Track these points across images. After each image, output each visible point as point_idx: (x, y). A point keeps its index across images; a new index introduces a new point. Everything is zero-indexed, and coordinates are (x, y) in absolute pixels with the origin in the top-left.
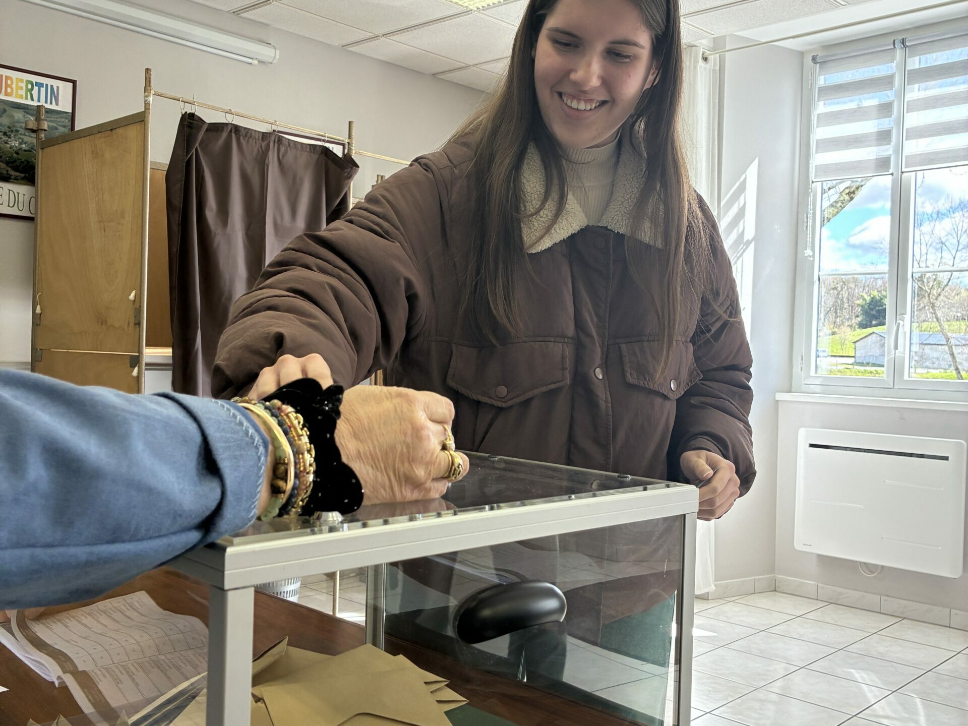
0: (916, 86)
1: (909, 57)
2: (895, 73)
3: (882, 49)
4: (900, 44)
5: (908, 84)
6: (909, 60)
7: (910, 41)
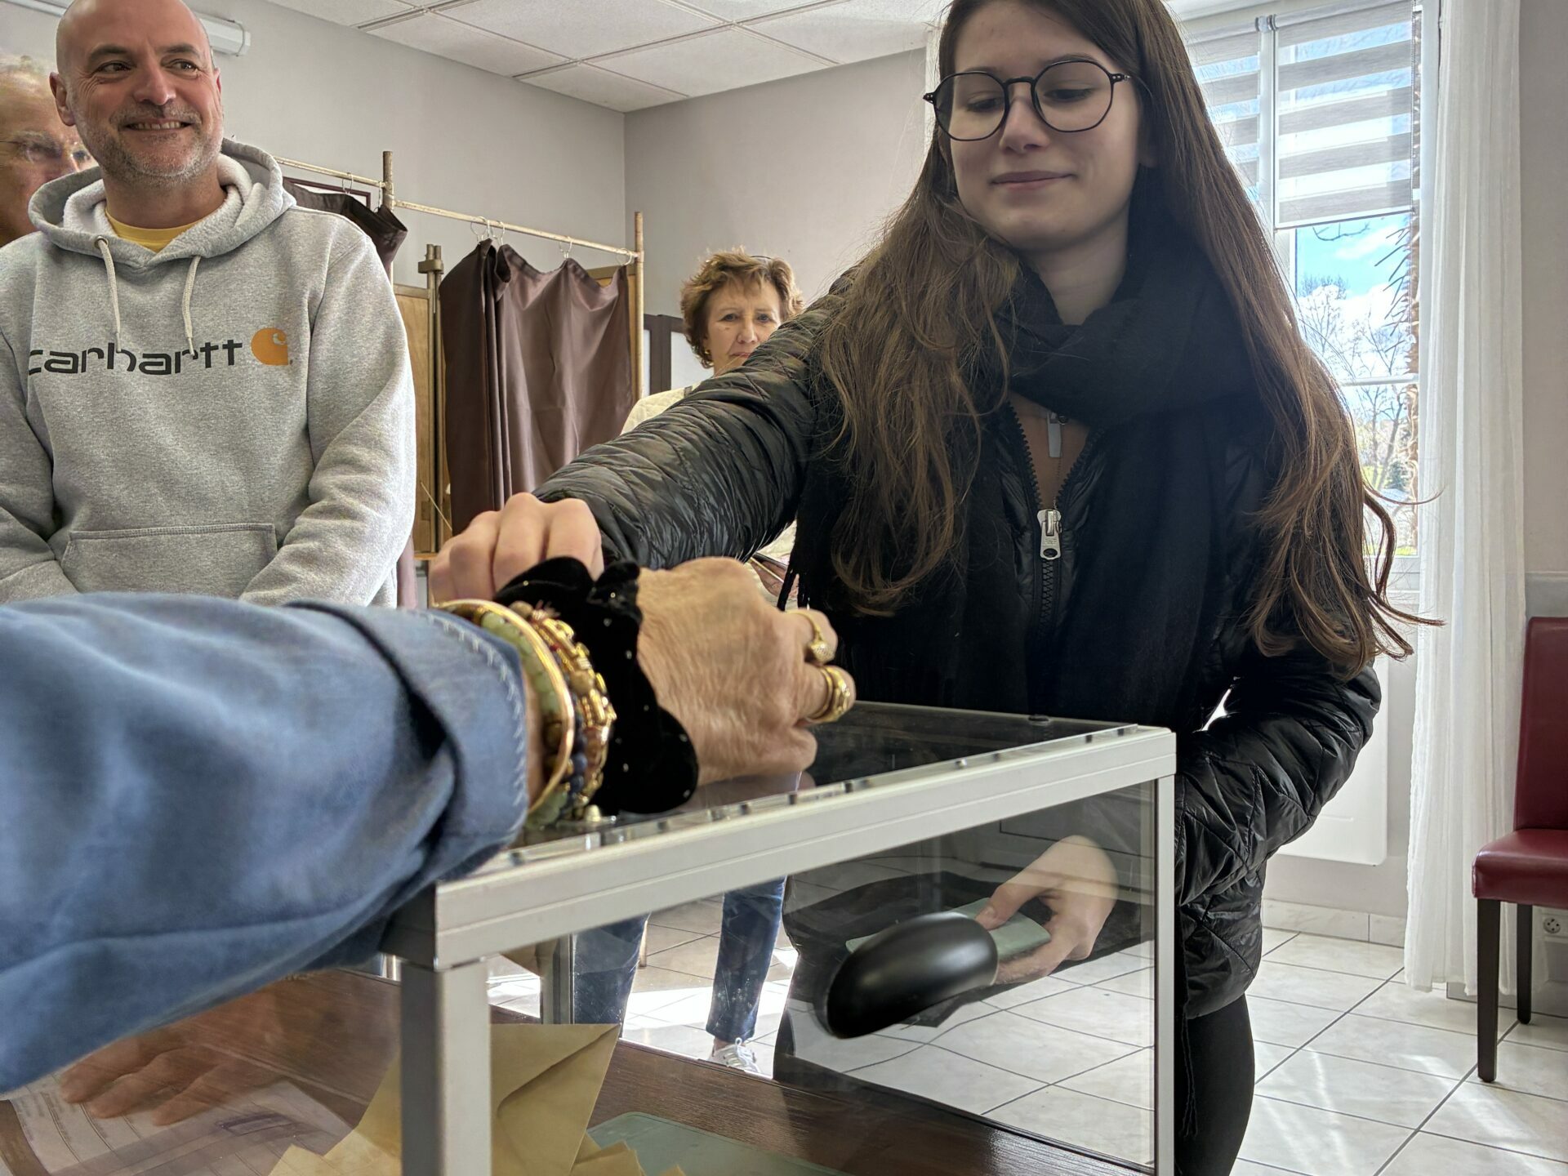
0: (1292, 92)
1: (1281, 46)
2: (1260, 71)
3: (1238, 33)
4: (1265, 26)
5: (1281, 89)
6: (1280, 51)
7: (1281, 19)
